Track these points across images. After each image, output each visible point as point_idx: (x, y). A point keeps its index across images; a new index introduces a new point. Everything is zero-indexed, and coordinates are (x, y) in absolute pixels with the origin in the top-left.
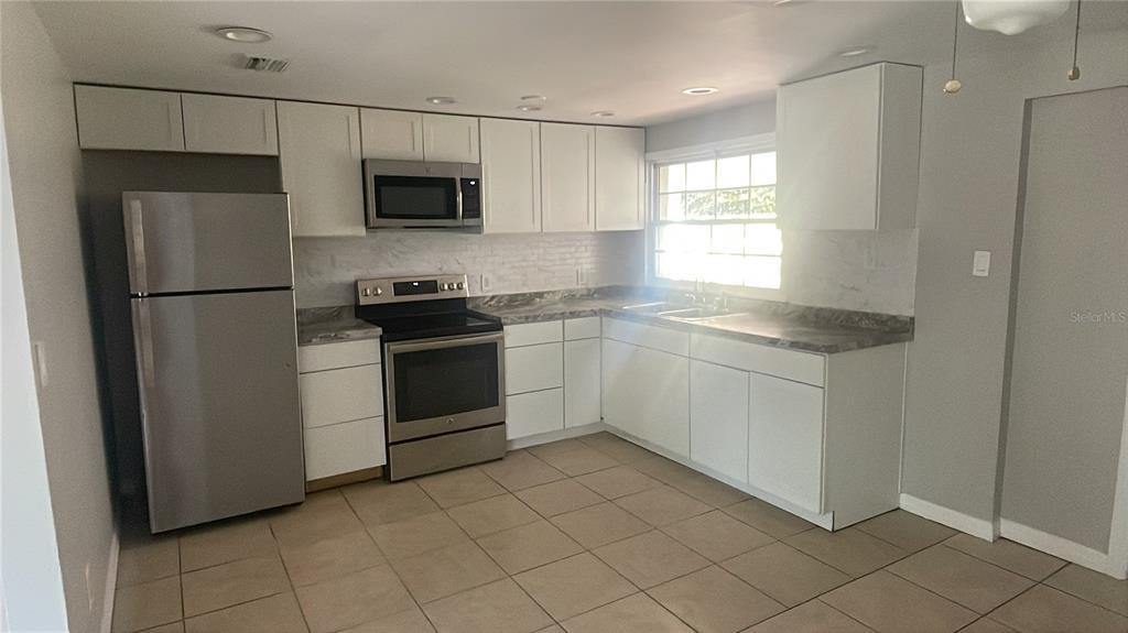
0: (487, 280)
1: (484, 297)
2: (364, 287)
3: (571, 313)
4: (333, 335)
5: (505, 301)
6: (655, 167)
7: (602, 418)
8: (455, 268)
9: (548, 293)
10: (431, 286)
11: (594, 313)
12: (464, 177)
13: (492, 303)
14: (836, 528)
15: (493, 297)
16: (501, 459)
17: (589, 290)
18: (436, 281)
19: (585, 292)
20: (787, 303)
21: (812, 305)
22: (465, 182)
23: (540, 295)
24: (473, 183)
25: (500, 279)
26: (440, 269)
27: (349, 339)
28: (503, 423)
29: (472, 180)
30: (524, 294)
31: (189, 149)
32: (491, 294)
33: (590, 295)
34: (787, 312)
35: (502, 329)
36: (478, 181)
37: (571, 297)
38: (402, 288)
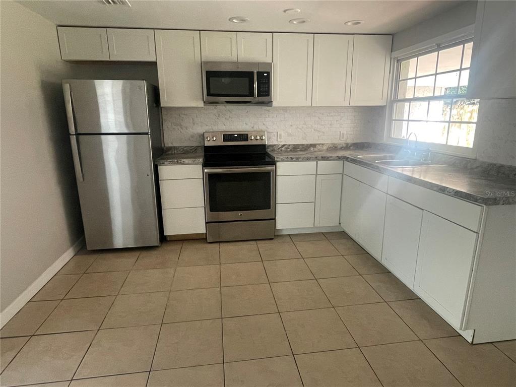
0: (280, 135)
1: (278, 145)
2: (207, 135)
3: (322, 157)
4: (176, 161)
5: (291, 148)
6: (398, 61)
7: (340, 224)
8: (263, 128)
9: (319, 144)
10: (244, 137)
11: (339, 158)
12: (260, 71)
13: (283, 149)
14: (474, 343)
15: (283, 146)
16: (272, 239)
17: (347, 144)
18: (247, 135)
19: (344, 145)
20: (475, 160)
21: (495, 162)
22: (260, 74)
23: (314, 146)
24: (265, 75)
25: (290, 135)
26: (253, 128)
27: (183, 164)
28: (274, 219)
29: (265, 73)
30: (303, 145)
31: (112, 59)
32: (283, 144)
33: (347, 147)
34: (474, 166)
35: (275, 164)
36: (268, 73)
37: (334, 148)
38: (228, 137)
